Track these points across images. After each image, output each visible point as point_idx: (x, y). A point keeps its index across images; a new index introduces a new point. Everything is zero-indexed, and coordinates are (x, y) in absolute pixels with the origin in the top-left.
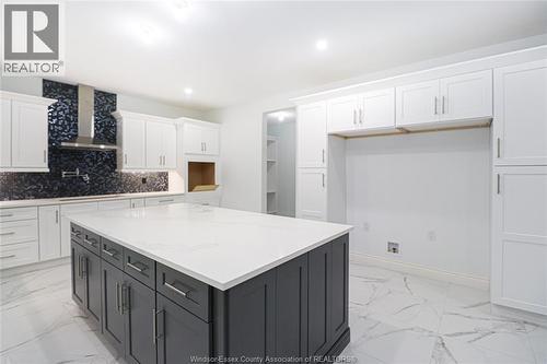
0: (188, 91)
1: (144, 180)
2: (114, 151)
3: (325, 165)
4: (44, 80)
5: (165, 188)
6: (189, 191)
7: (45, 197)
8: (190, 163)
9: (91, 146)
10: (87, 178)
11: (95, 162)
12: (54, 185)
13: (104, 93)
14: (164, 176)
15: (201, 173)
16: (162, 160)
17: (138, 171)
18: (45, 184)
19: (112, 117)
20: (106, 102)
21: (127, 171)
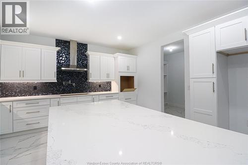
0: (120, 38)
1: (100, 86)
2: (86, 72)
3: (215, 75)
4: (56, 40)
5: (110, 90)
6: (121, 91)
7: (57, 94)
8: (121, 76)
9: (75, 69)
10: (74, 84)
11: (78, 77)
12: (60, 88)
13: (82, 44)
14: (109, 84)
15: (127, 82)
16: (108, 75)
17: (97, 81)
18: (56, 88)
19: (85, 55)
20: (82, 48)
21: (92, 81)
